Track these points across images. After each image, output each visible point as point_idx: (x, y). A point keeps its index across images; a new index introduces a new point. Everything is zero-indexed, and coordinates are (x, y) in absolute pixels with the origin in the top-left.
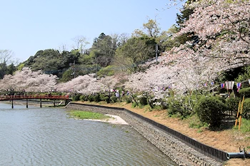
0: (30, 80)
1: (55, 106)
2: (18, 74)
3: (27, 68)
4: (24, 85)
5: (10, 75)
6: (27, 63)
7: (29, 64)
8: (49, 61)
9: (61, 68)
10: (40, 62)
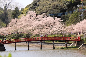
0: (36, 23)
1: (67, 48)
2: (23, 18)
3: (32, 12)
4: (31, 28)
5: (16, 19)
6: (31, 6)
7: (33, 8)
8: (52, 4)
9: (63, 10)
10: (43, 5)
